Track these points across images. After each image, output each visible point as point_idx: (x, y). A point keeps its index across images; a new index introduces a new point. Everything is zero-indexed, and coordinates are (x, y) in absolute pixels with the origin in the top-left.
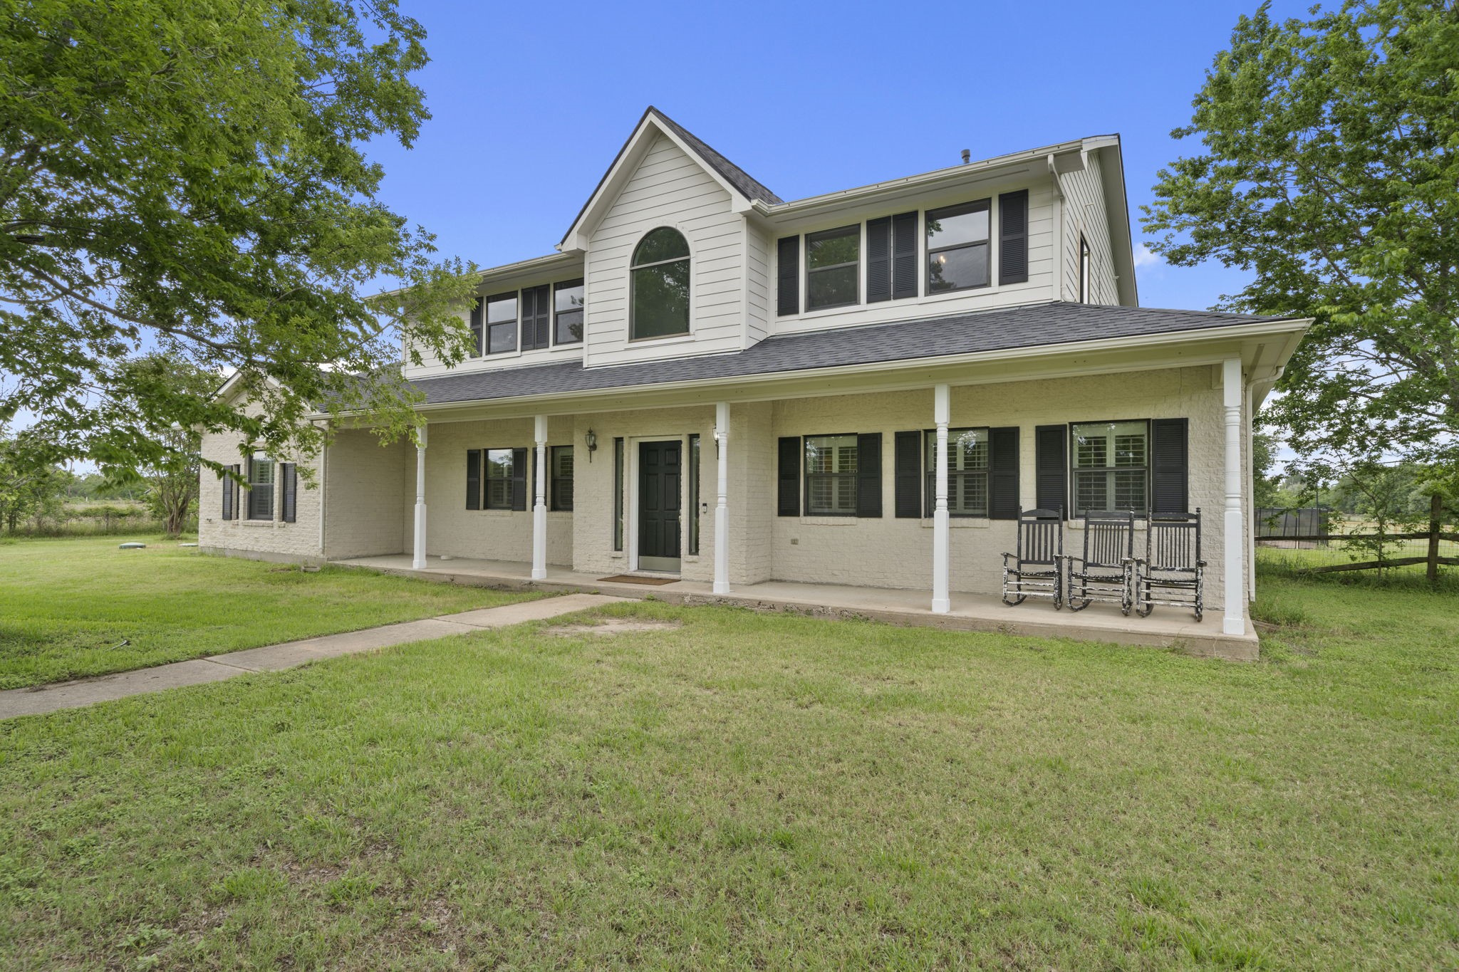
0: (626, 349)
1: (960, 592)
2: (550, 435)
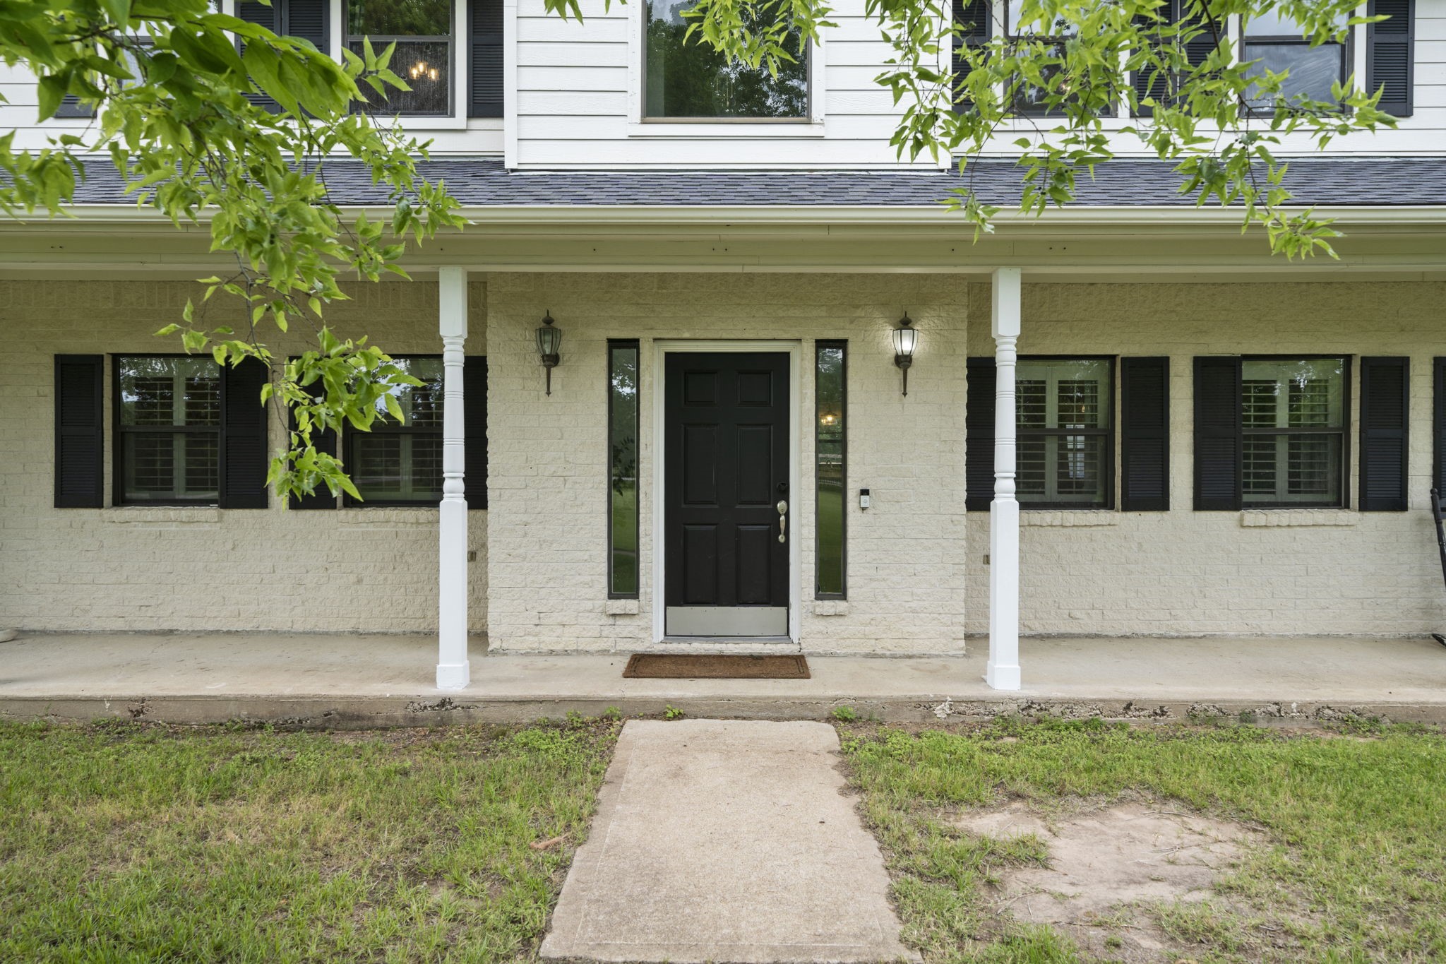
0: (633, 138)
1: (1308, 636)
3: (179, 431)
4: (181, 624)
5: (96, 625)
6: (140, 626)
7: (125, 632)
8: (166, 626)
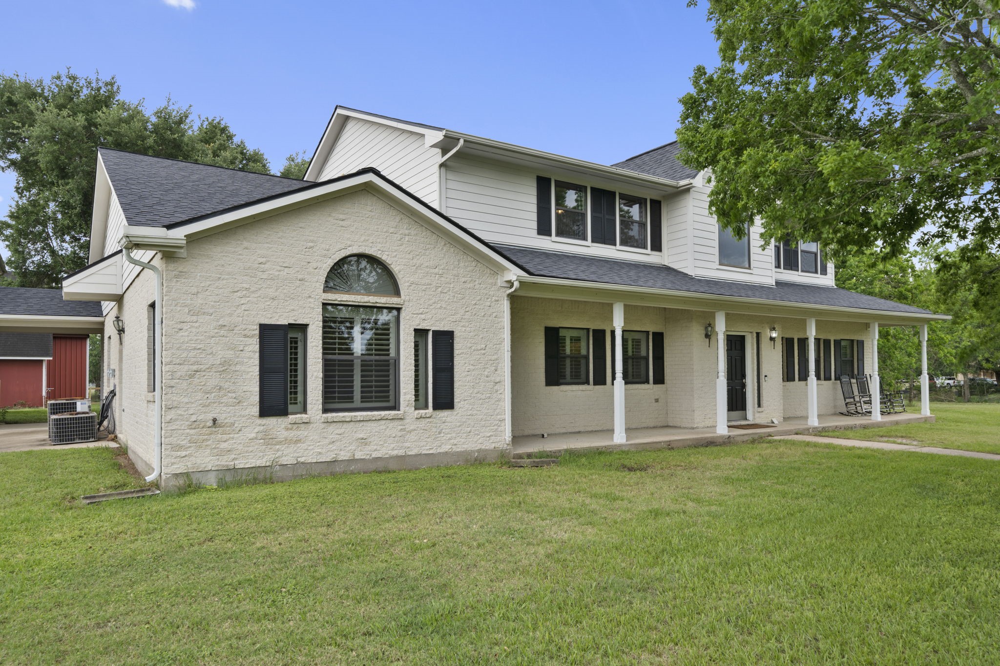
0: (717, 269)
2: (626, 320)
3: (568, 356)
4: (582, 429)
5: (557, 431)
6: (570, 430)
7: (566, 433)
8: (577, 430)
